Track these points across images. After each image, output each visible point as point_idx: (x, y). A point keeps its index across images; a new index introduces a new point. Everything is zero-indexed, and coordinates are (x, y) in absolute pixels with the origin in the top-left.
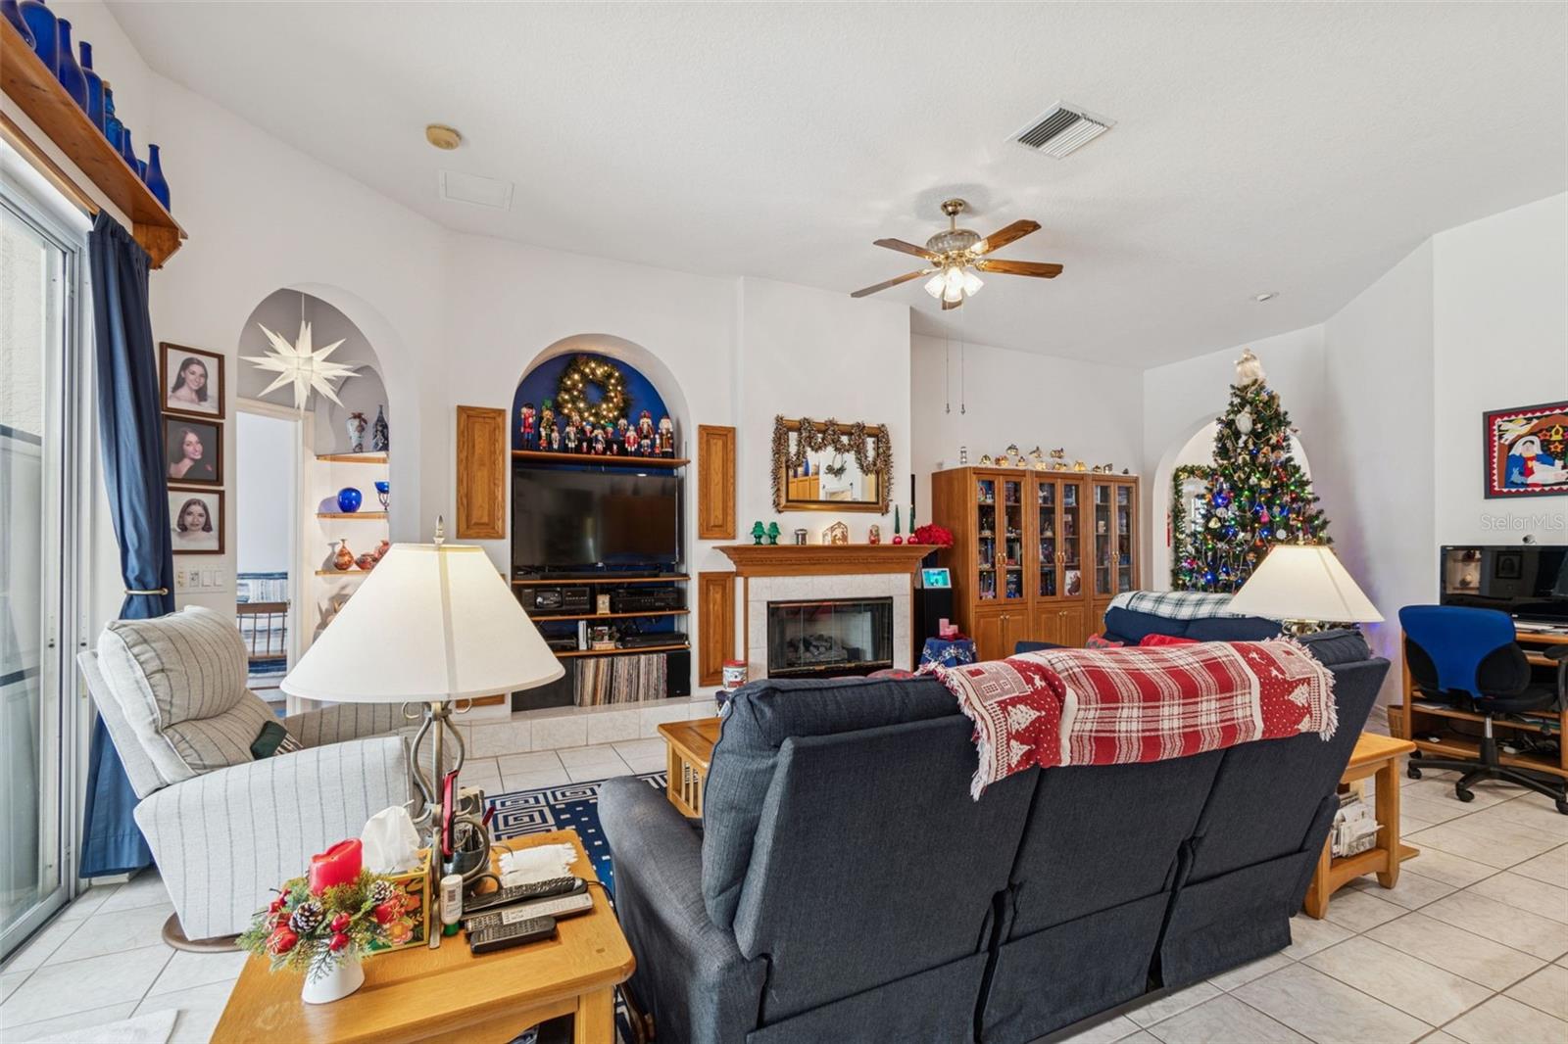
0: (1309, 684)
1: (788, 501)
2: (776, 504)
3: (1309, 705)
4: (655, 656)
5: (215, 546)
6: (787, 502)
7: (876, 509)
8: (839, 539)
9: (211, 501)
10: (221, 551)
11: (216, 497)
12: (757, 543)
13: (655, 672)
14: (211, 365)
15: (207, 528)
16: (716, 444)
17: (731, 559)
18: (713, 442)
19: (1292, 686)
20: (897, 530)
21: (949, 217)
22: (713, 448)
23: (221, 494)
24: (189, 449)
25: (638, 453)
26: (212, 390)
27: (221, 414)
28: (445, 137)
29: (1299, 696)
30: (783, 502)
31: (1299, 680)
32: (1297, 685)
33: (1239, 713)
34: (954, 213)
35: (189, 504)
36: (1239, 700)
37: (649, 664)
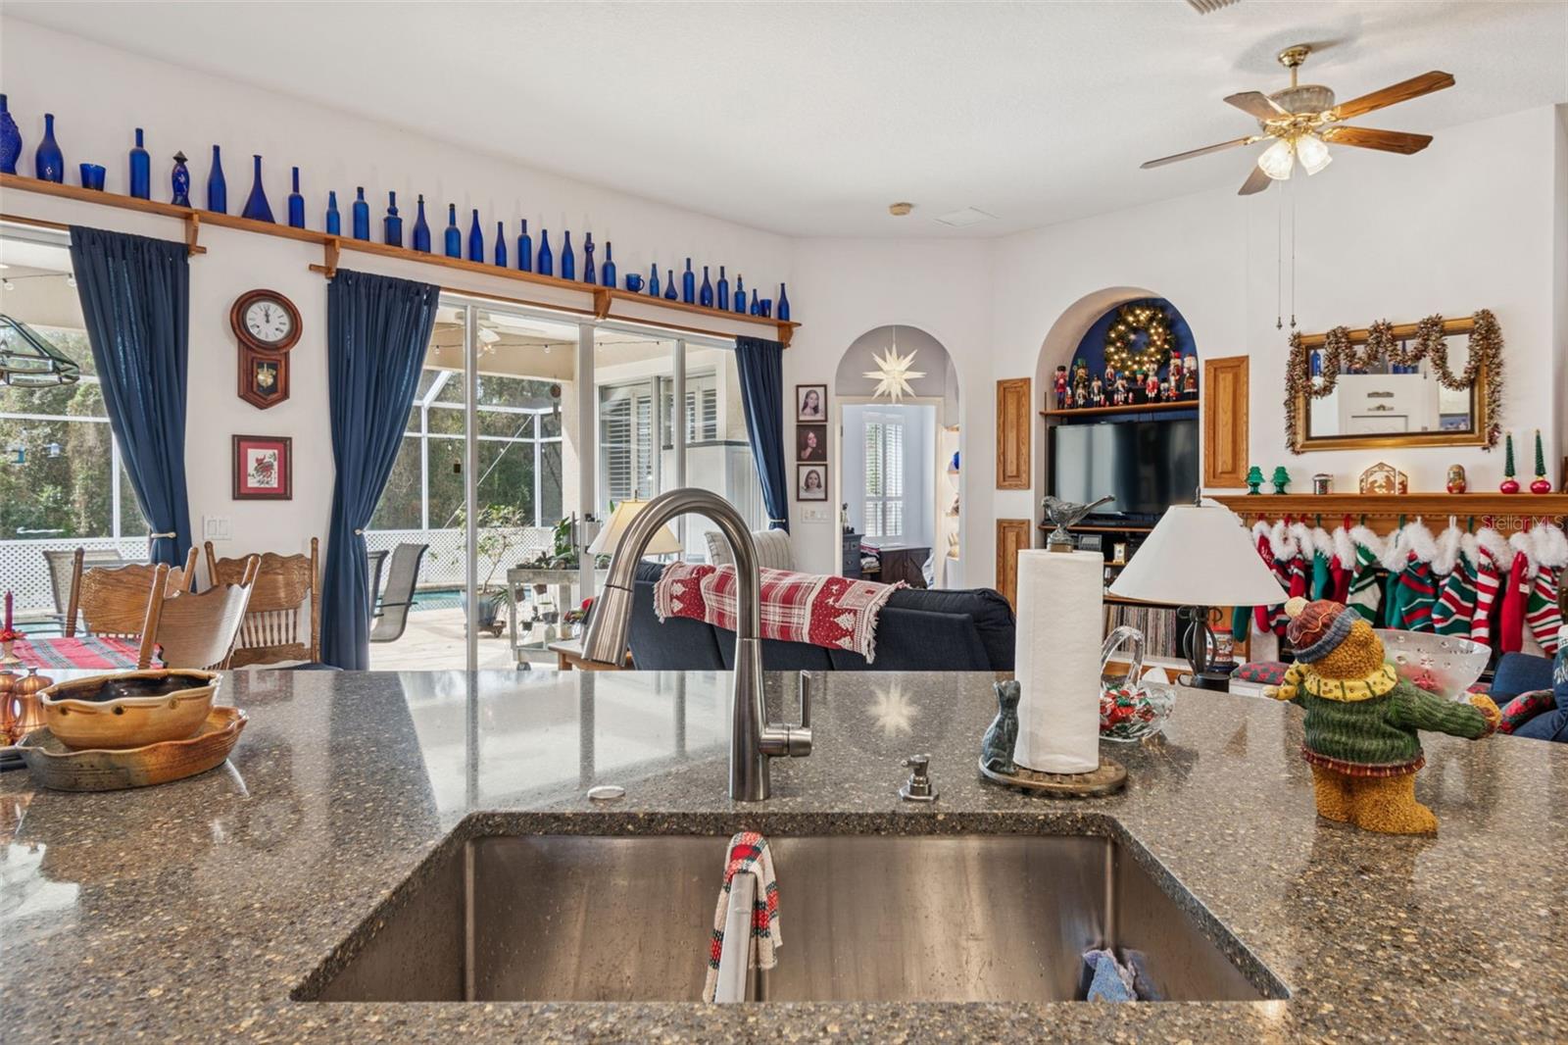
0: (855, 614)
1: (1308, 438)
2: (1292, 444)
3: (853, 631)
4: (1163, 611)
5: (823, 497)
6: (1303, 439)
7: (1471, 440)
8: (1380, 486)
9: (821, 470)
10: (826, 499)
11: (823, 468)
12: (1278, 492)
13: (1163, 627)
14: (820, 391)
15: (819, 486)
16: (1224, 379)
17: (1234, 511)
18: (1221, 376)
19: (839, 612)
20: (1510, 471)
21: (1291, 70)
22: (1221, 384)
23: (826, 465)
24: (810, 442)
25: (1158, 398)
26: (821, 406)
27: (826, 420)
28: (902, 208)
29: (844, 621)
30: (1300, 439)
31: (847, 610)
32: (843, 613)
33: (795, 620)
34: (1295, 64)
35: (810, 473)
36: (796, 611)
37: (1157, 618)
